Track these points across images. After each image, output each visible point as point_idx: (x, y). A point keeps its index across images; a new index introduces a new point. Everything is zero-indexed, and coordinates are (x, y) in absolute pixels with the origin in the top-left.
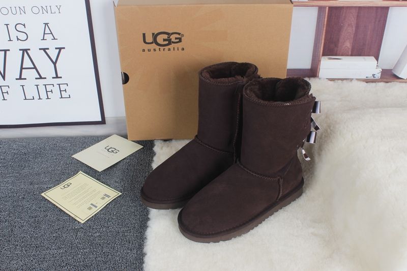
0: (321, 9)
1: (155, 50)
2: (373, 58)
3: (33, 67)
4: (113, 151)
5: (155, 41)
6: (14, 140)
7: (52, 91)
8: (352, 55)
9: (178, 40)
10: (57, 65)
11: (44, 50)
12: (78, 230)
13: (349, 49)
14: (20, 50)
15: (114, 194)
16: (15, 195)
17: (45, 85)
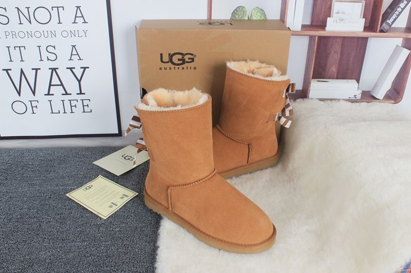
0: (312, 38)
1: (170, 68)
2: (354, 81)
3: (60, 84)
4: (129, 159)
5: (171, 61)
6: (41, 149)
7: (75, 106)
8: (337, 78)
9: (191, 60)
10: (81, 82)
11: (71, 69)
12: (100, 225)
13: (334, 72)
14: (50, 69)
15: (131, 194)
16: (42, 195)
17: (70, 100)
